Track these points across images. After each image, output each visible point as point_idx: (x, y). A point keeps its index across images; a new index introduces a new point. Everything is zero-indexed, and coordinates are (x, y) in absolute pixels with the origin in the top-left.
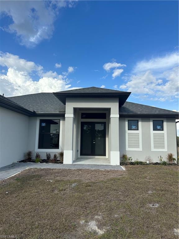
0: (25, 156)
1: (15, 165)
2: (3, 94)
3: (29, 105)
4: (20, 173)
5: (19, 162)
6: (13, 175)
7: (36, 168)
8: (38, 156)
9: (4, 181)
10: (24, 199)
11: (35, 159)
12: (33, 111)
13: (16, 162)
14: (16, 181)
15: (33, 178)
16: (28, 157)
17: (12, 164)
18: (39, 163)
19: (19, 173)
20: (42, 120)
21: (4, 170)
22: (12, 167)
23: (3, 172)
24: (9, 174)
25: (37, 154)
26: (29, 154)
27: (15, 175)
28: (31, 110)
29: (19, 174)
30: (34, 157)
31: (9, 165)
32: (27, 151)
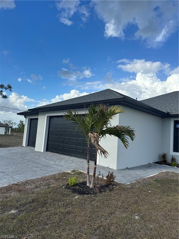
0: (159, 158)
1: (151, 166)
2: (137, 98)
3: (162, 106)
4: (158, 174)
5: (155, 163)
6: (152, 176)
7: (174, 173)
8: (173, 159)
9: (144, 179)
10: (168, 203)
11: (171, 162)
12: (167, 113)
13: (151, 162)
14: (155, 182)
15: (173, 182)
16: (163, 159)
17: (148, 164)
18: (176, 167)
19: (156, 174)
20: (176, 121)
21: (142, 169)
22: (149, 167)
23: (142, 170)
24: (147, 173)
25: (172, 157)
26: (164, 156)
27: (154, 176)
28: (165, 111)
29: (157, 176)
30: (169, 160)
31: (146, 165)
32: (162, 153)
